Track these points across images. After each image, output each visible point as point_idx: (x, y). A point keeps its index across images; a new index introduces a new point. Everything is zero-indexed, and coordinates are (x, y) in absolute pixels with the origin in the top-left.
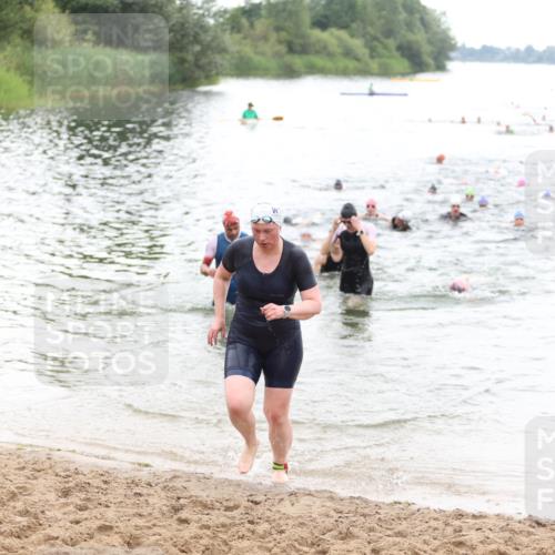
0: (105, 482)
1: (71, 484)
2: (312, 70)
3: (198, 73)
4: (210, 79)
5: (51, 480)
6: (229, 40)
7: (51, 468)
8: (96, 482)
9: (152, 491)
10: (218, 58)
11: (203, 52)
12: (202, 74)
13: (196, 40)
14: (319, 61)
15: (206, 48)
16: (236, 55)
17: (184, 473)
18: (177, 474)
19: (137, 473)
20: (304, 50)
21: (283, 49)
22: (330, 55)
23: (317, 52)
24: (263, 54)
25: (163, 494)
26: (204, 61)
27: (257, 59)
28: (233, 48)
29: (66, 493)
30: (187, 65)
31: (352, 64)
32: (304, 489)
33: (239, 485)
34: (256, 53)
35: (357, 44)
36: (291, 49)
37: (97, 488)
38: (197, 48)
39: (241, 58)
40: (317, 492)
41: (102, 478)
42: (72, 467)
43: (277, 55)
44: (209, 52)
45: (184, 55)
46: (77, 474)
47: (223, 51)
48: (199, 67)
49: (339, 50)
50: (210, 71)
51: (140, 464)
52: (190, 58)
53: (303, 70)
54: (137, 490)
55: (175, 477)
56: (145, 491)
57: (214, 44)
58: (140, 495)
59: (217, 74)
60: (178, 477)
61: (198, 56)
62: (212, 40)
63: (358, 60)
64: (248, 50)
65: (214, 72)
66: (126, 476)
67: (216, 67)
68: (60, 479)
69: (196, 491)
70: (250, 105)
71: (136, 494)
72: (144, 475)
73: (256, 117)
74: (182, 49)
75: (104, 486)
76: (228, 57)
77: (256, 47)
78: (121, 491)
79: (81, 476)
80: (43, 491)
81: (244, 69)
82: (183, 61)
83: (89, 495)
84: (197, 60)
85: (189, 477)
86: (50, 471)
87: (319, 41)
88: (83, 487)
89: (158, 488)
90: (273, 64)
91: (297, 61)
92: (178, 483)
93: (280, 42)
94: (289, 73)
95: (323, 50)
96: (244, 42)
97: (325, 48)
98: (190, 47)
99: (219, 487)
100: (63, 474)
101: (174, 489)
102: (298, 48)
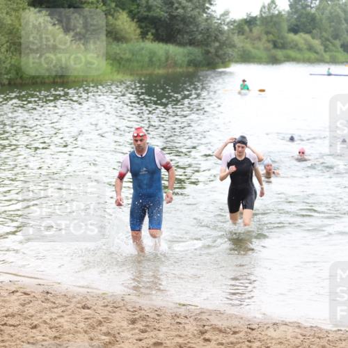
0: (158, 315)
1: (136, 316)
2: (289, 59)
3: (217, 60)
4: (225, 64)
5: (125, 314)
6: (237, 39)
7: (124, 305)
8: (153, 315)
9: (187, 321)
10: (230, 51)
11: (220, 47)
12: (220, 61)
13: (216, 39)
14: (292, 53)
15: (223, 44)
16: (241, 49)
17: (208, 310)
18: (203, 310)
19: (178, 310)
20: (283, 47)
21: (270, 45)
22: (300, 50)
23: (292, 48)
24: (258, 48)
25: (194, 323)
26: (221, 52)
27: (254, 52)
28: (239, 45)
29: (134, 322)
30: (210, 55)
31: (313, 56)
32: (283, 321)
33: (242, 318)
34: (254, 48)
35: (316, 43)
36: (275, 46)
37: (153, 318)
38: (217, 44)
39: (244, 51)
40: (290, 323)
41: (157, 313)
42: (137, 306)
43: (267, 49)
44: (225, 47)
45: (209, 49)
46: (141, 309)
47: (234, 46)
48: (217, 56)
49: (305, 47)
50: (225, 59)
51: (180, 304)
52: (212, 50)
53: (283, 59)
54: (178, 320)
55: (202, 312)
56: (183, 321)
57: (227, 42)
58: (180, 323)
59: (229, 61)
60: (204, 312)
61: (217, 50)
62: (226, 40)
63: (317, 53)
64: (248, 46)
65: (227, 60)
66: (171, 311)
67: (228, 56)
68: (130, 313)
69: (215, 321)
70: (244, 81)
71: (177, 322)
72: (182, 311)
73: (248, 89)
74: (207, 45)
75: (158, 318)
76: (236, 50)
77: (254, 44)
78: (169, 321)
79: (143, 312)
80: (119, 321)
81: (246, 58)
82: (208, 52)
83: (148, 323)
84: (216, 52)
85: (210, 313)
86: (123, 308)
87: (293, 41)
88: (144, 318)
89: (191, 320)
90: (264, 55)
91: (279, 53)
92: (204, 317)
93: (269, 41)
94: (274, 61)
95: (295, 47)
96: (246, 41)
97: (296, 45)
98: (212, 44)
99: (230, 319)
100: (132, 310)
101: (201, 320)
102: (280, 45)
